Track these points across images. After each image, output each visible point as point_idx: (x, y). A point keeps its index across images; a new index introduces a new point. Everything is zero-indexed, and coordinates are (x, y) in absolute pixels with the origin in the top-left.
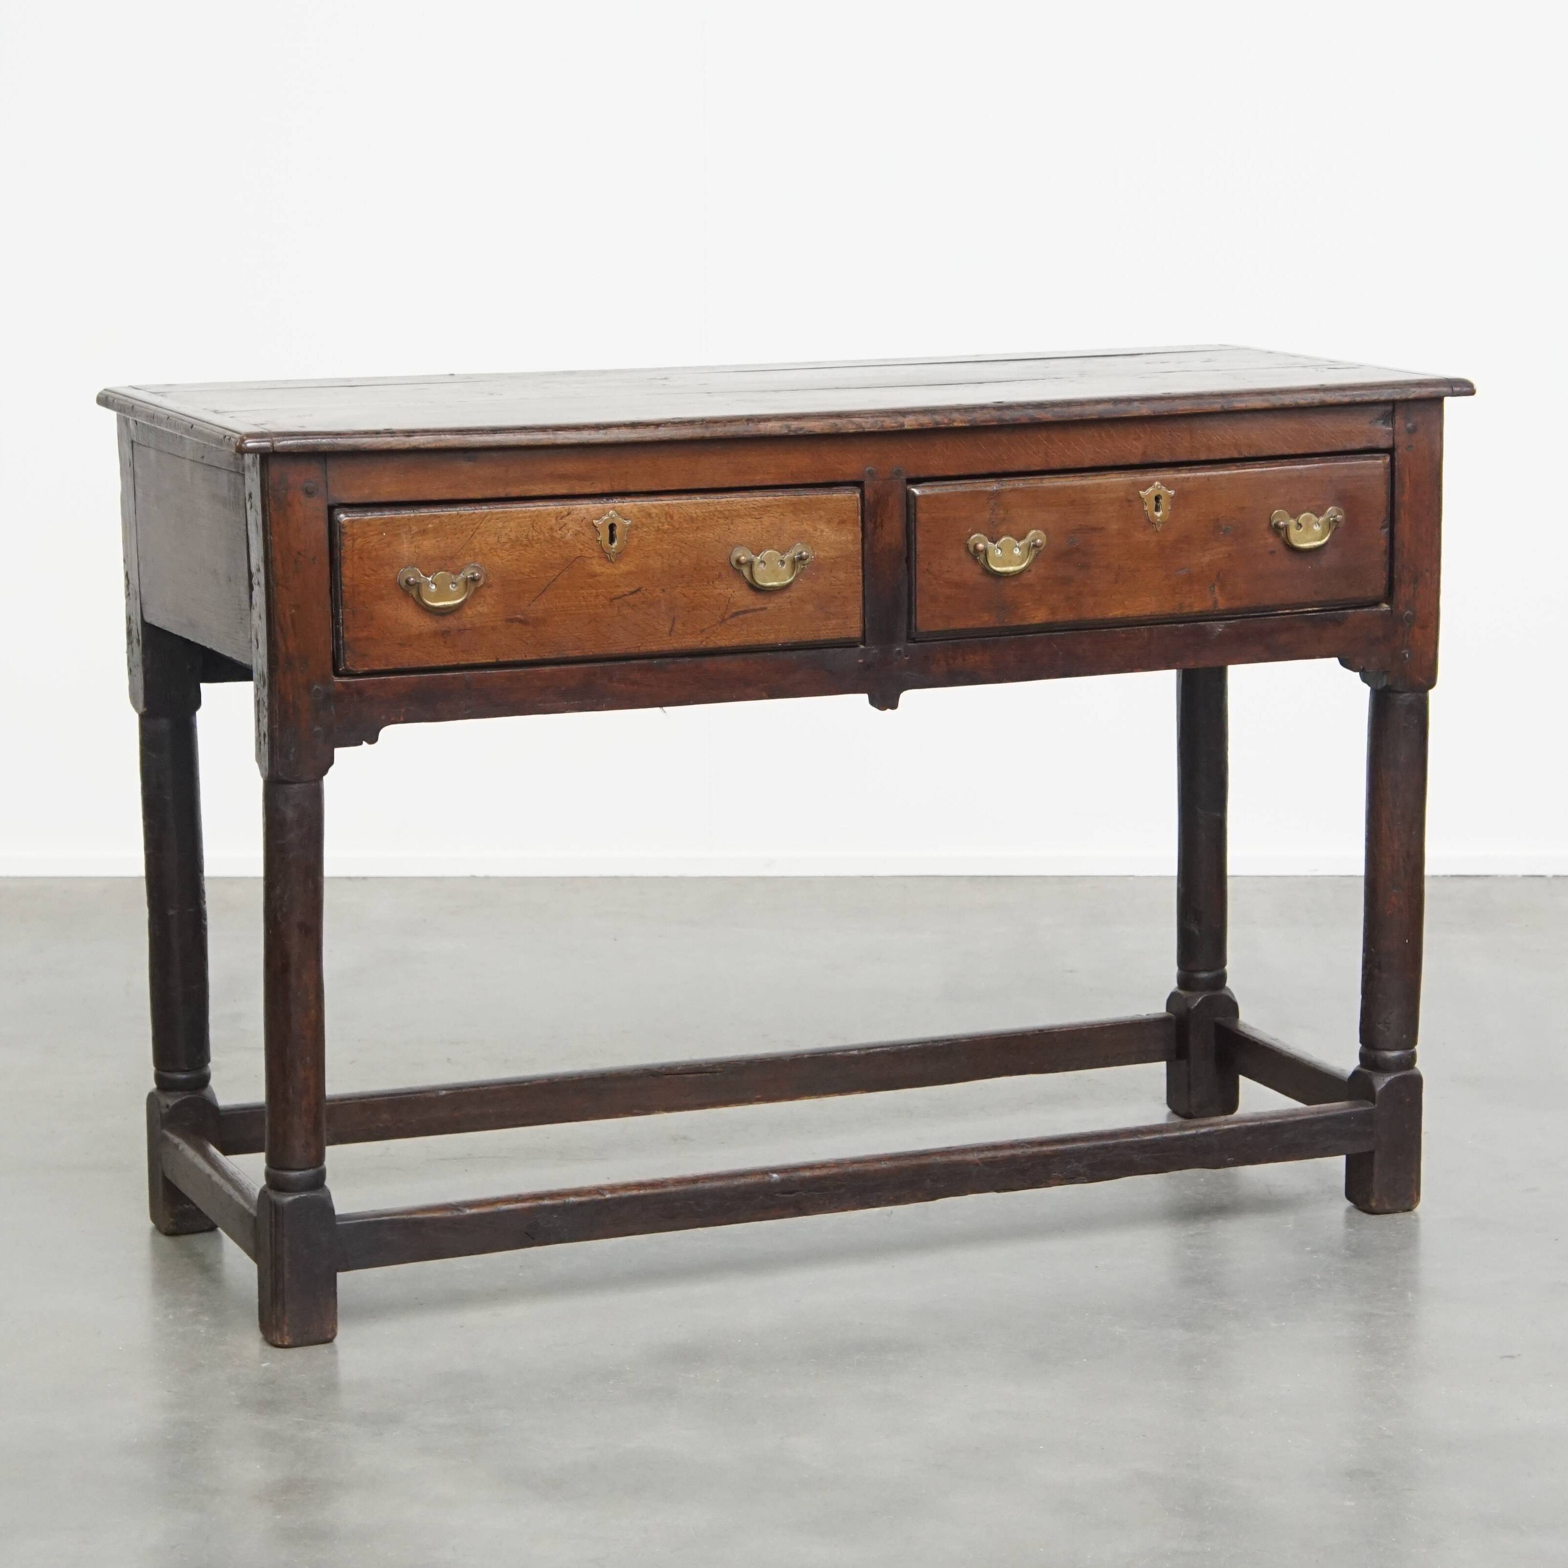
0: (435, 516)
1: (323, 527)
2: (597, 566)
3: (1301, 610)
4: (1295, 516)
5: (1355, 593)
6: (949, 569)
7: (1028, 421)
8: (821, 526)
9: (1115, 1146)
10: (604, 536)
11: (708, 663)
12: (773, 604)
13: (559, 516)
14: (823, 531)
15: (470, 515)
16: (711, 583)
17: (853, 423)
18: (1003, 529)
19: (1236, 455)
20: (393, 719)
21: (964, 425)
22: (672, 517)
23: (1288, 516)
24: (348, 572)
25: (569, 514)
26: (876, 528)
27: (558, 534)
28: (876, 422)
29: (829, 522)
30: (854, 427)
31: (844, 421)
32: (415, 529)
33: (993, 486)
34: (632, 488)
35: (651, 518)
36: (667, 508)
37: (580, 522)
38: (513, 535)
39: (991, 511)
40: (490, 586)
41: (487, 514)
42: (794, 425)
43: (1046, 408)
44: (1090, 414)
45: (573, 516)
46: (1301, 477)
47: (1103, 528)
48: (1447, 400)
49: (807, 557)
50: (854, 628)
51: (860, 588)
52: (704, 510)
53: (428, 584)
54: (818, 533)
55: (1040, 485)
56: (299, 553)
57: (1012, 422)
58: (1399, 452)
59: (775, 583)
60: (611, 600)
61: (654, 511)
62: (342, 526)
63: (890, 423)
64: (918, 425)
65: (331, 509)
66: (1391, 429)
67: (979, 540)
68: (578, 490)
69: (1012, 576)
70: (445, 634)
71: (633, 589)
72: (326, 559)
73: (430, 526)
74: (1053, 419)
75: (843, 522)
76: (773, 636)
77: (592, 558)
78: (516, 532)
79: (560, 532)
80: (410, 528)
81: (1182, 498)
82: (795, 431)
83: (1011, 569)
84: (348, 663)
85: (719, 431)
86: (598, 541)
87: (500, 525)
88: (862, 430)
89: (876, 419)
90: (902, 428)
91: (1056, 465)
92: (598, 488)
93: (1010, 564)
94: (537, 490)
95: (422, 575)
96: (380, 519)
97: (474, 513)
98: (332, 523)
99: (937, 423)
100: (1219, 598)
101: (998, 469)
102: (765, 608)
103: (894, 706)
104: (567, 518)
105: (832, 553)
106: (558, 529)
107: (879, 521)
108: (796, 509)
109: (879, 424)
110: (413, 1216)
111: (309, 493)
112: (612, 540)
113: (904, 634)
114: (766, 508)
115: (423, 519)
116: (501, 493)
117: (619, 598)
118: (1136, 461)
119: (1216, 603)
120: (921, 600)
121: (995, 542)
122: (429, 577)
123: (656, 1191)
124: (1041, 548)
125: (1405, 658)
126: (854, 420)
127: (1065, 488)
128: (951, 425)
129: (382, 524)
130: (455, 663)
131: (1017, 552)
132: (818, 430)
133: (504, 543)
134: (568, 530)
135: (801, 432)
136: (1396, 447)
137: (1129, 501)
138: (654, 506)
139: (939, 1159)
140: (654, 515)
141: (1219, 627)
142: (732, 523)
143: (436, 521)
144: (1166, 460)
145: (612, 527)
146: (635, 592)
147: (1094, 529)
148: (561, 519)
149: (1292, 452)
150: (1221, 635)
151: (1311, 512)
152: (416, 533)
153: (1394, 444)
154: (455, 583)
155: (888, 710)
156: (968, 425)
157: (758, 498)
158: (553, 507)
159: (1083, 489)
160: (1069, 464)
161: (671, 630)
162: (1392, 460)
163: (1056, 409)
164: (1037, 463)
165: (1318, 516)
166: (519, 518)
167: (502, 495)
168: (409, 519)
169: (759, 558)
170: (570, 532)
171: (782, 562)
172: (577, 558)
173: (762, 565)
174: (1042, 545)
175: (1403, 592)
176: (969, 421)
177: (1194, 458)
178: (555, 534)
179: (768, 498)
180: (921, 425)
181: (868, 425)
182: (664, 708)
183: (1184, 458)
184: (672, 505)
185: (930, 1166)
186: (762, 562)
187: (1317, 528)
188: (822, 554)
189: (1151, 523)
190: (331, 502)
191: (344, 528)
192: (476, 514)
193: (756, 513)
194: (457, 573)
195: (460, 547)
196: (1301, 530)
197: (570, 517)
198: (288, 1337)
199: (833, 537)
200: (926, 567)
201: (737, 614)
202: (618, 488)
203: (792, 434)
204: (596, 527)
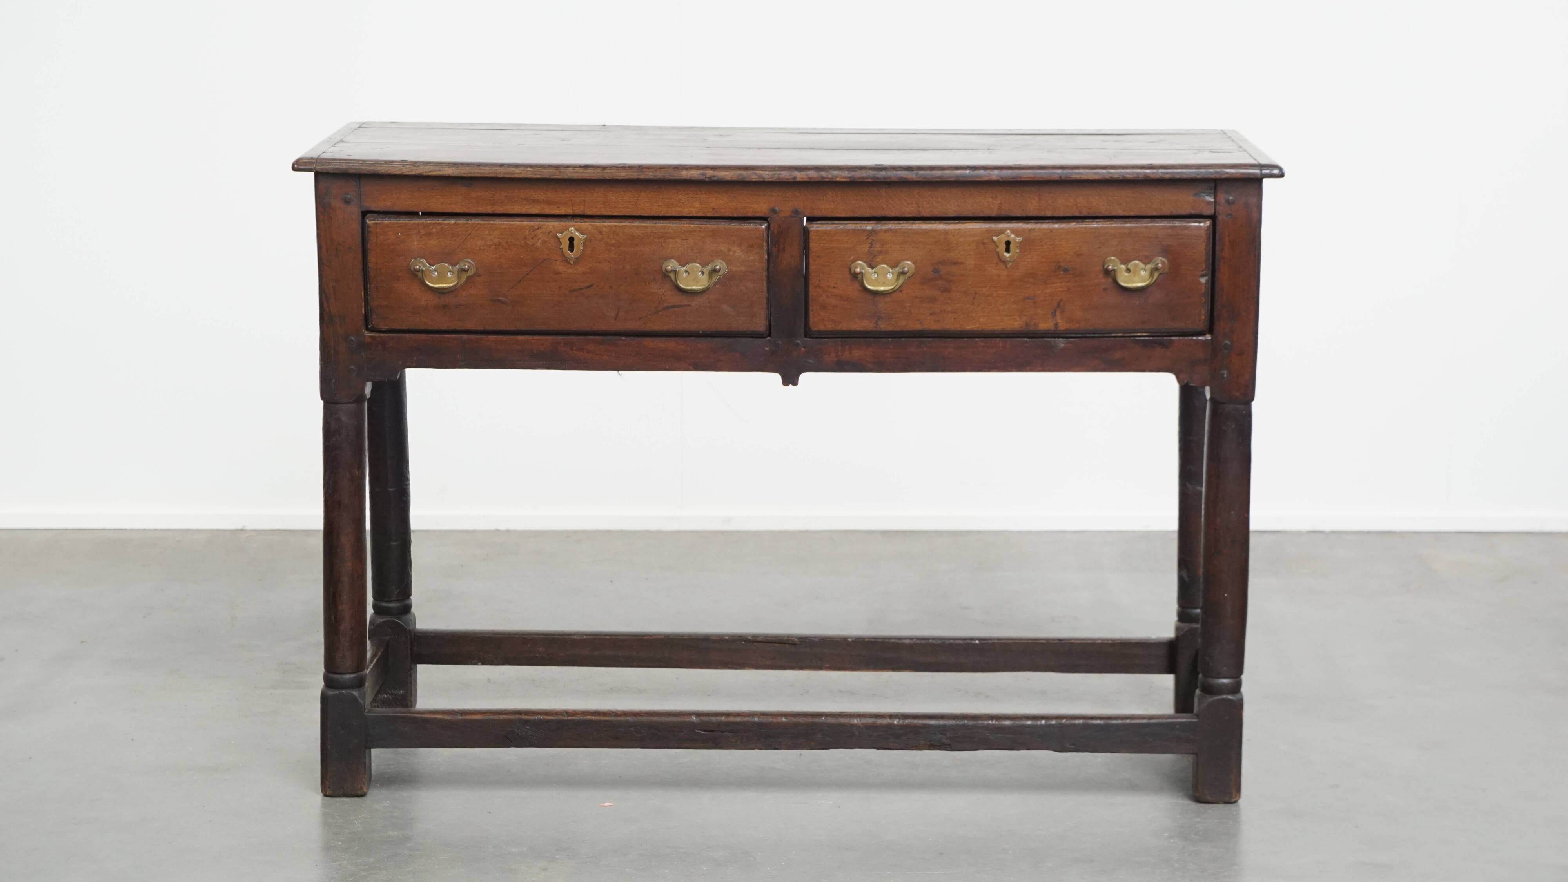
0: (439, 223)
1: (356, 226)
2: (561, 267)
3: (1131, 335)
4: (1125, 262)
5: (1181, 325)
6: (836, 286)
7: (897, 180)
8: (735, 248)
9: (974, 727)
10: (565, 245)
11: (649, 342)
12: (695, 302)
13: (533, 229)
14: (735, 251)
15: (465, 224)
16: (648, 284)
17: (756, 174)
18: (879, 259)
19: (1077, 214)
20: (407, 364)
21: (845, 180)
22: (617, 235)
23: (1118, 262)
24: (372, 259)
25: (539, 228)
26: (779, 252)
27: (530, 242)
28: (774, 174)
29: (740, 245)
30: (757, 177)
31: (749, 172)
32: (422, 232)
33: (869, 226)
34: (589, 213)
35: (602, 234)
36: (614, 228)
37: (547, 234)
38: (496, 240)
39: (870, 245)
40: (479, 276)
41: (478, 224)
42: (710, 173)
43: (913, 171)
44: (948, 177)
45: (542, 230)
46: (1130, 232)
47: (962, 263)
48: (1266, 181)
49: (720, 270)
50: (760, 325)
51: (765, 294)
52: (643, 232)
53: (432, 271)
54: (731, 253)
55: (911, 228)
56: (339, 244)
57: (882, 180)
58: (1221, 218)
59: (694, 287)
60: (571, 291)
61: (604, 229)
62: (369, 227)
63: (785, 175)
64: (807, 179)
65: (364, 214)
66: (1213, 200)
67: (860, 266)
68: (547, 211)
69: (885, 294)
70: (445, 307)
71: (587, 284)
72: (360, 250)
73: (434, 230)
74: (918, 179)
75: (752, 246)
76: (696, 326)
77: (556, 260)
78: (498, 238)
79: (532, 241)
80: (419, 230)
81: (1028, 243)
82: (710, 178)
83: (882, 288)
84: (375, 321)
85: (651, 175)
86: (561, 249)
87: (487, 232)
88: (762, 180)
89: (774, 172)
90: (795, 180)
91: (925, 214)
92: (562, 211)
93: (884, 284)
94: (517, 209)
95: (427, 265)
96: (397, 223)
97: (467, 223)
98: (363, 225)
99: (823, 178)
100: (1059, 321)
101: (878, 213)
102: (689, 306)
103: (795, 383)
104: (538, 231)
105: (743, 269)
106: (531, 238)
107: (782, 246)
108: (714, 234)
109: (777, 176)
110: (424, 716)
111: (347, 202)
112: (571, 248)
113: (802, 331)
114: (690, 232)
115: (427, 226)
116: (489, 210)
117: (577, 290)
118: (994, 214)
119: (1056, 324)
120: (813, 307)
121: (873, 268)
122: (433, 266)
123: (607, 718)
124: (908, 275)
125: (1223, 377)
126: (757, 172)
127: (930, 230)
128: (834, 180)
129: (398, 227)
130: (453, 328)
131: (890, 276)
132: (728, 179)
133: (490, 245)
134: (538, 239)
135: (715, 179)
136: (1217, 214)
137: (984, 244)
138: (605, 227)
139: (830, 720)
140: (604, 233)
141: (1061, 343)
142: (664, 242)
143: (439, 227)
144: (1018, 214)
145: (571, 240)
146: (589, 287)
147: (956, 263)
148: (533, 231)
149: (1126, 214)
150: (1063, 349)
151: (1139, 260)
152: (424, 235)
153: (1215, 212)
154: (451, 272)
155: (791, 386)
156: (848, 180)
157: (685, 225)
158: (526, 223)
159: (946, 233)
160: (936, 213)
161: (617, 316)
162: (1214, 225)
163: (921, 172)
164: (909, 211)
165: (1145, 264)
166: (501, 229)
167: (490, 212)
168: (418, 224)
169: (685, 268)
170: (540, 242)
171: (703, 273)
172: (544, 260)
173: (685, 275)
174: (907, 273)
175: (1221, 326)
176: (850, 177)
177: (1042, 214)
178: (528, 242)
179: (693, 225)
180: (810, 178)
181: (767, 175)
182: (620, 372)
183: (1034, 214)
184: (619, 226)
185: (822, 724)
186: (686, 271)
187: (1143, 273)
188: (734, 269)
189: (1004, 262)
190: (364, 209)
191: (370, 228)
192: (469, 224)
193: (683, 236)
194: (454, 265)
195: (456, 247)
196: (1127, 274)
197: (540, 231)
198: (329, 790)
199: (743, 256)
200: (817, 282)
201: (668, 308)
202: (578, 211)
203: (707, 180)
204: (559, 239)
